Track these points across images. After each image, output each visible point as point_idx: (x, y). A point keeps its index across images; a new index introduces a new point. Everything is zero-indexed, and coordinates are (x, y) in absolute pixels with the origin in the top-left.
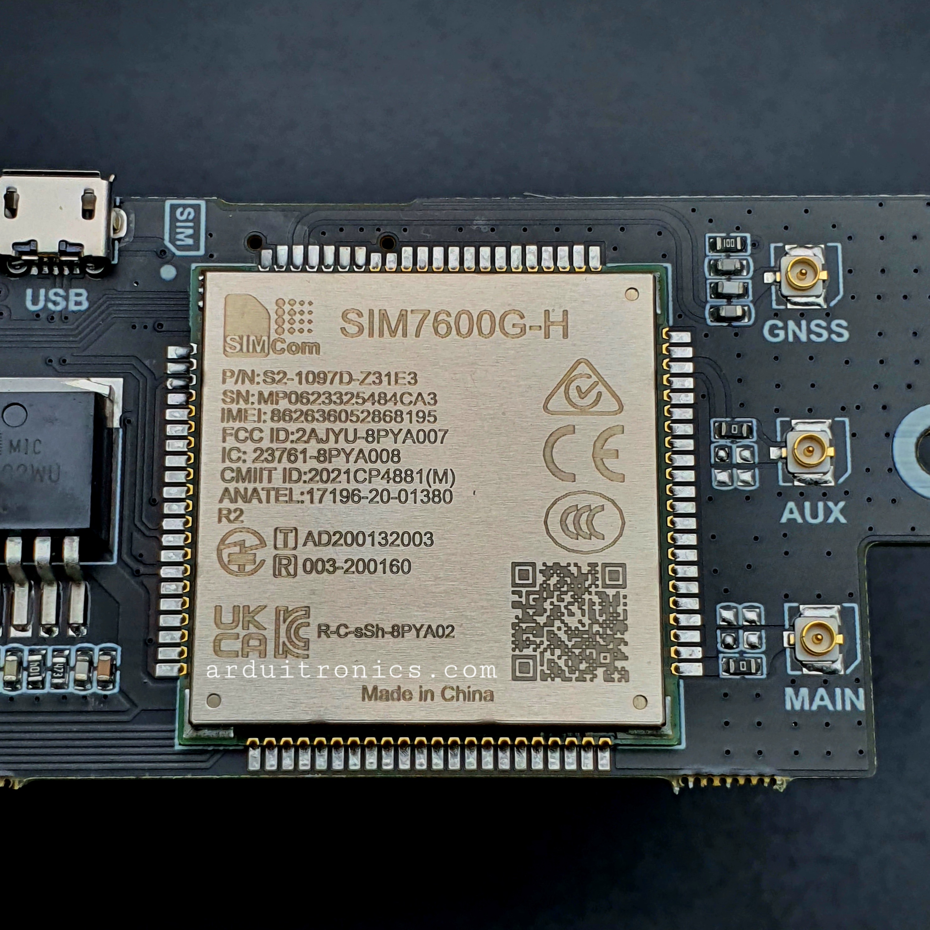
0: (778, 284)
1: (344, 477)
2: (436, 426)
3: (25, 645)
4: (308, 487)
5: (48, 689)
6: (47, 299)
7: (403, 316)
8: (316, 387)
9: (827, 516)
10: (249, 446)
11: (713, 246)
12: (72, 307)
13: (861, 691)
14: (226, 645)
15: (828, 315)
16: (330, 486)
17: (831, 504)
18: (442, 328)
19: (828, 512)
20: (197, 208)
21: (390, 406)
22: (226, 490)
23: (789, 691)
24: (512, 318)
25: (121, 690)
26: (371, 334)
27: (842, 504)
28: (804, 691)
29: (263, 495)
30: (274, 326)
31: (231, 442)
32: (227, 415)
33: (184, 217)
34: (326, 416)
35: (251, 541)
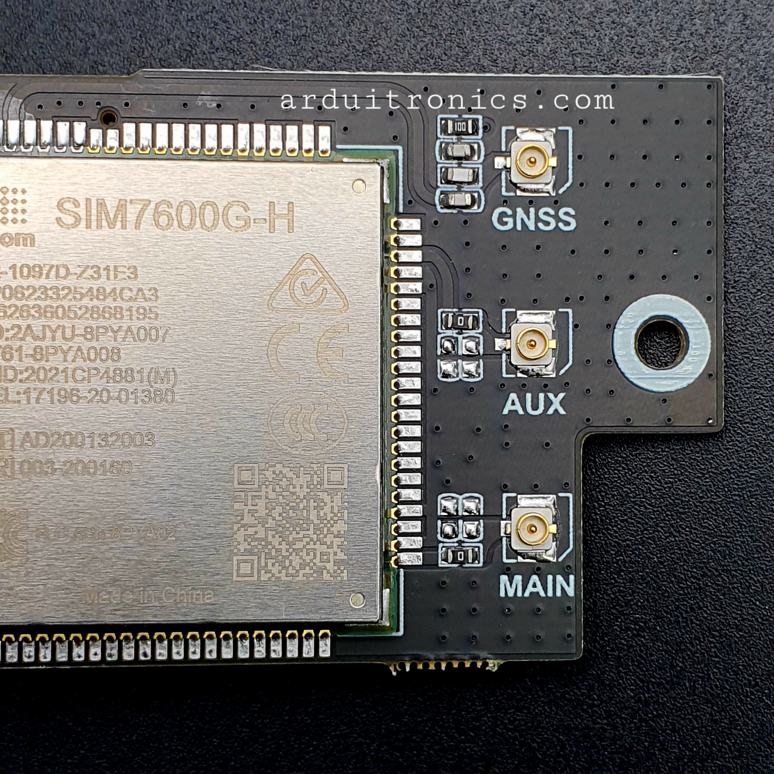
0: (508, 170)
1: (61, 377)
2: (157, 323)
4: (25, 386)
7: (122, 206)
8: (32, 281)
9: (547, 408)
11: (444, 130)
13: (572, 578)
15: (556, 203)
16: (48, 386)
17: (551, 396)
18: (163, 220)
19: (548, 403)
21: (109, 302)
23: (504, 578)
24: (236, 210)
26: (88, 226)
27: (561, 395)
28: (518, 578)
34: (42, 312)
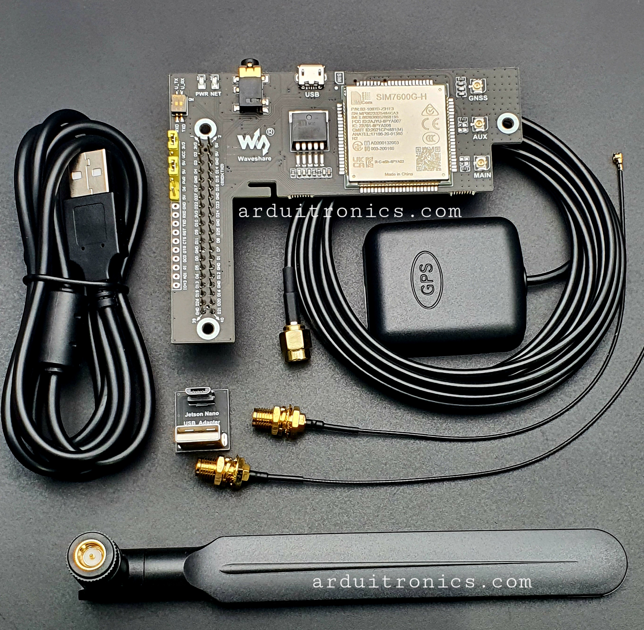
0: (472, 88)
1: (379, 130)
2: (398, 119)
3: (311, 168)
4: (371, 132)
5: (317, 177)
6: (310, 95)
7: (390, 95)
8: (372, 111)
10: (358, 124)
11: (457, 80)
12: (316, 96)
13: (490, 173)
14: (356, 165)
15: (483, 94)
16: (376, 132)
17: (484, 135)
18: (399, 98)
19: (483, 137)
20: (342, 74)
21: (388, 115)
22: (354, 133)
23: (475, 174)
24: (414, 95)
25: (332, 177)
26: (383, 99)
27: (486, 135)
28: (478, 174)
29: (362, 134)
30: (362, 98)
31: (354, 123)
32: (353, 117)
33: (339, 76)
34: (374, 117)
35: (360, 144)
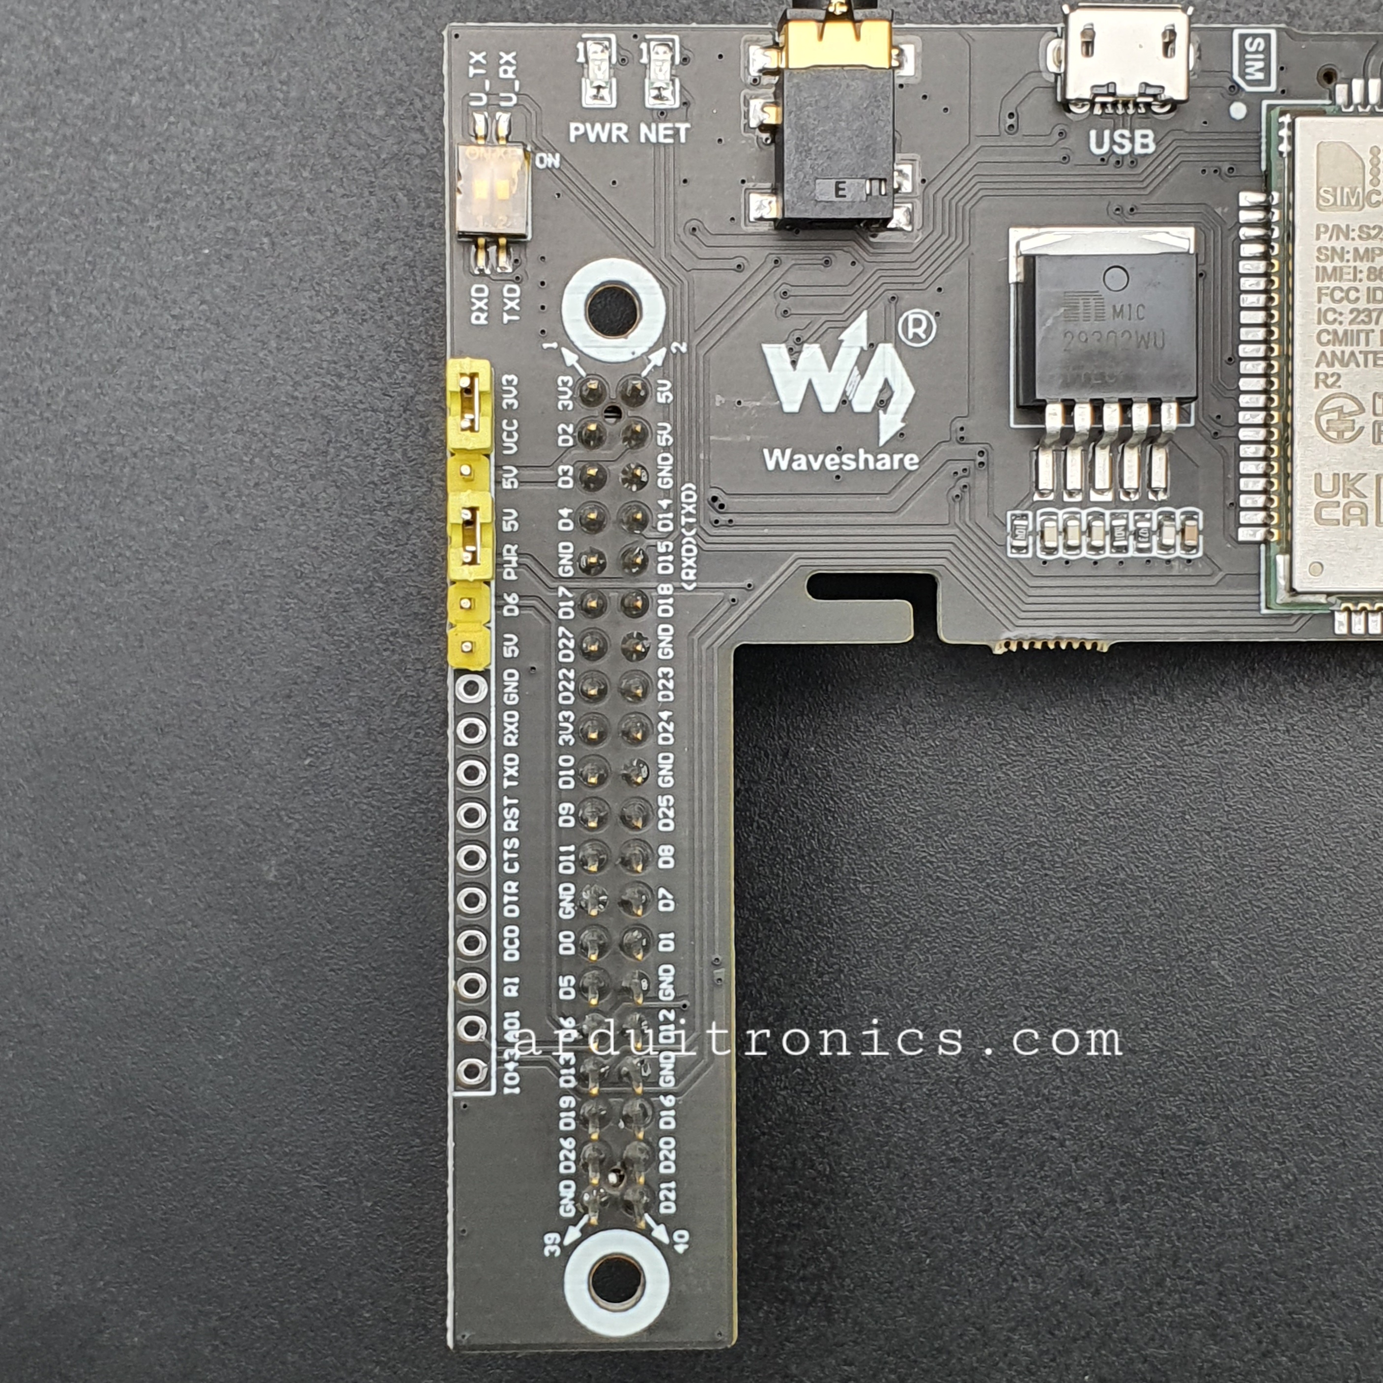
3: (1106, 509)
5: (1131, 553)
6: (1113, 142)
10: (1345, 307)
12: (1139, 150)
14: (1325, 513)
20: (1267, 37)
22: (1323, 353)
25: (1205, 554)
29: (1361, 358)
30: (1369, 177)
31: (1327, 303)
32: (1322, 274)
33: (1253, 49)
35: (1350, 406)
